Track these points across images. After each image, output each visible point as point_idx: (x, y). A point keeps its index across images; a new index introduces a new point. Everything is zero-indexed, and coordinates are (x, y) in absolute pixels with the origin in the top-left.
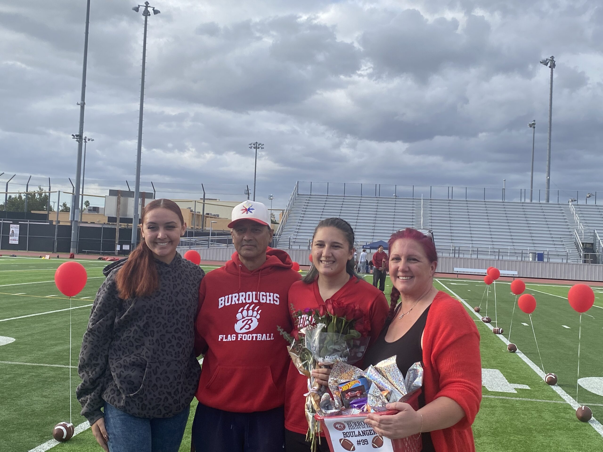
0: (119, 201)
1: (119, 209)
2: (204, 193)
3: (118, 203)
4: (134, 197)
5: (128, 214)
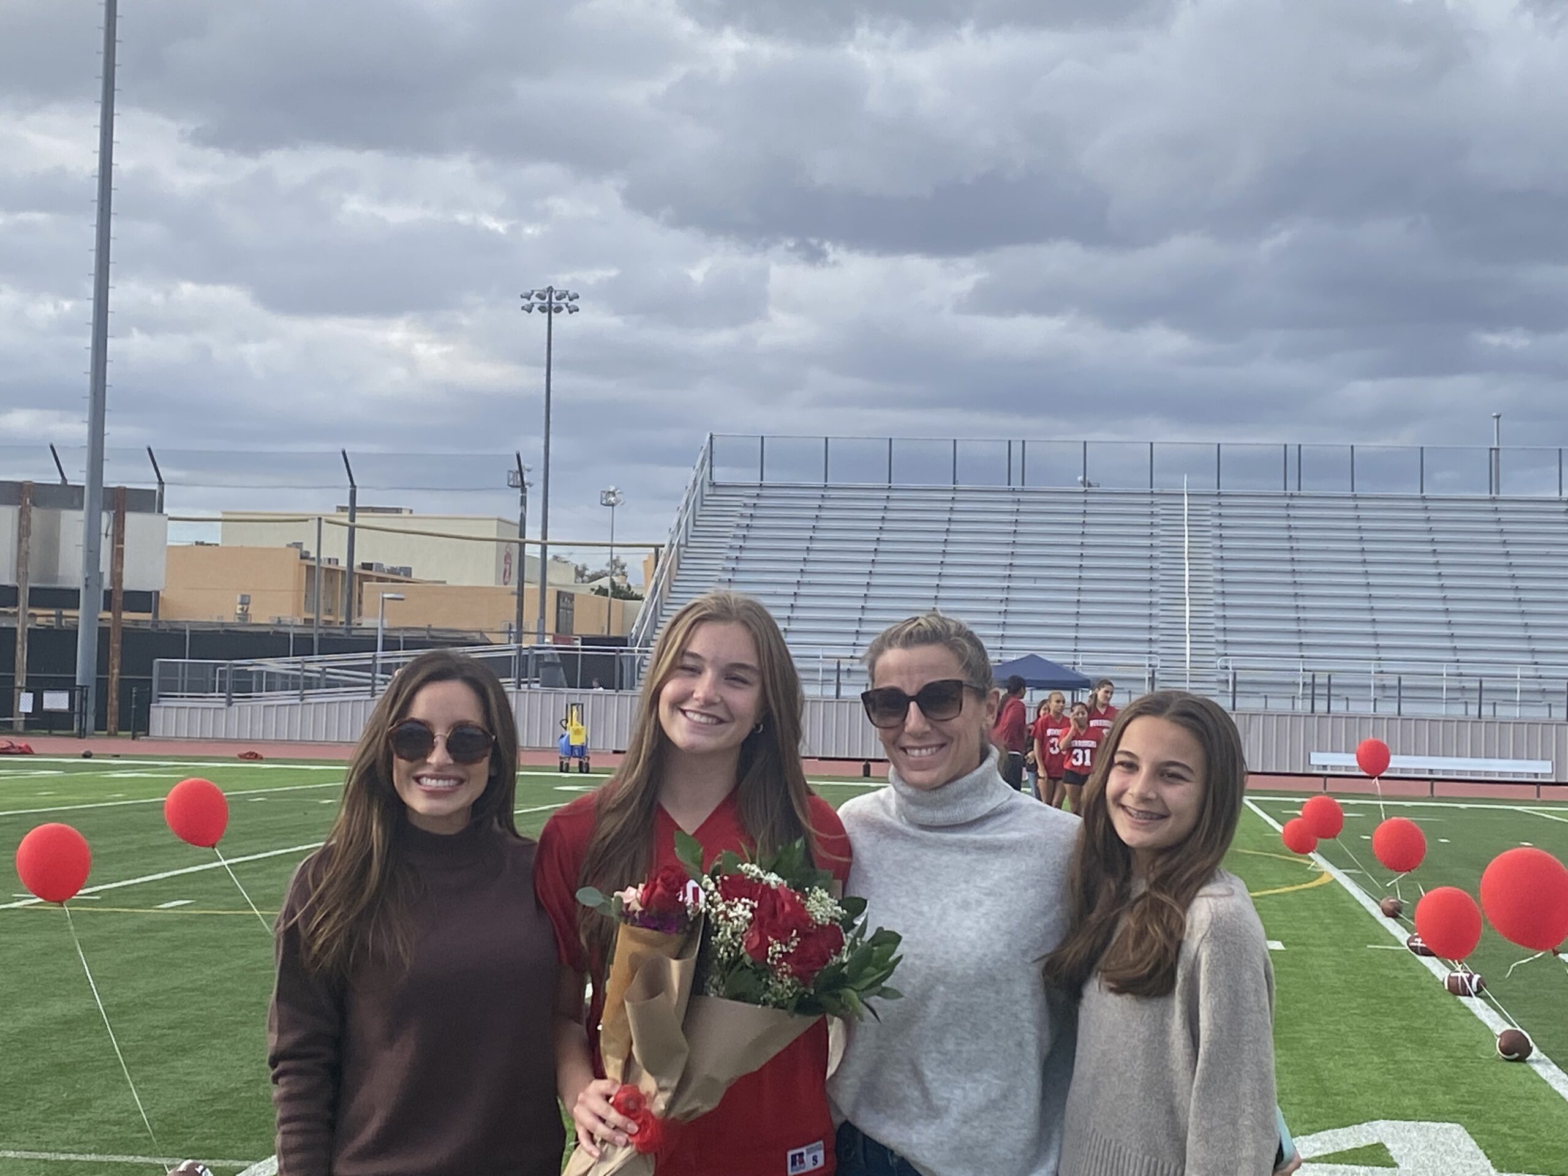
0: (24, 523)
1: (27, 553)
2: (353, 485)
3: (24, 531)
4: (81, 507)
5: (60, 574)
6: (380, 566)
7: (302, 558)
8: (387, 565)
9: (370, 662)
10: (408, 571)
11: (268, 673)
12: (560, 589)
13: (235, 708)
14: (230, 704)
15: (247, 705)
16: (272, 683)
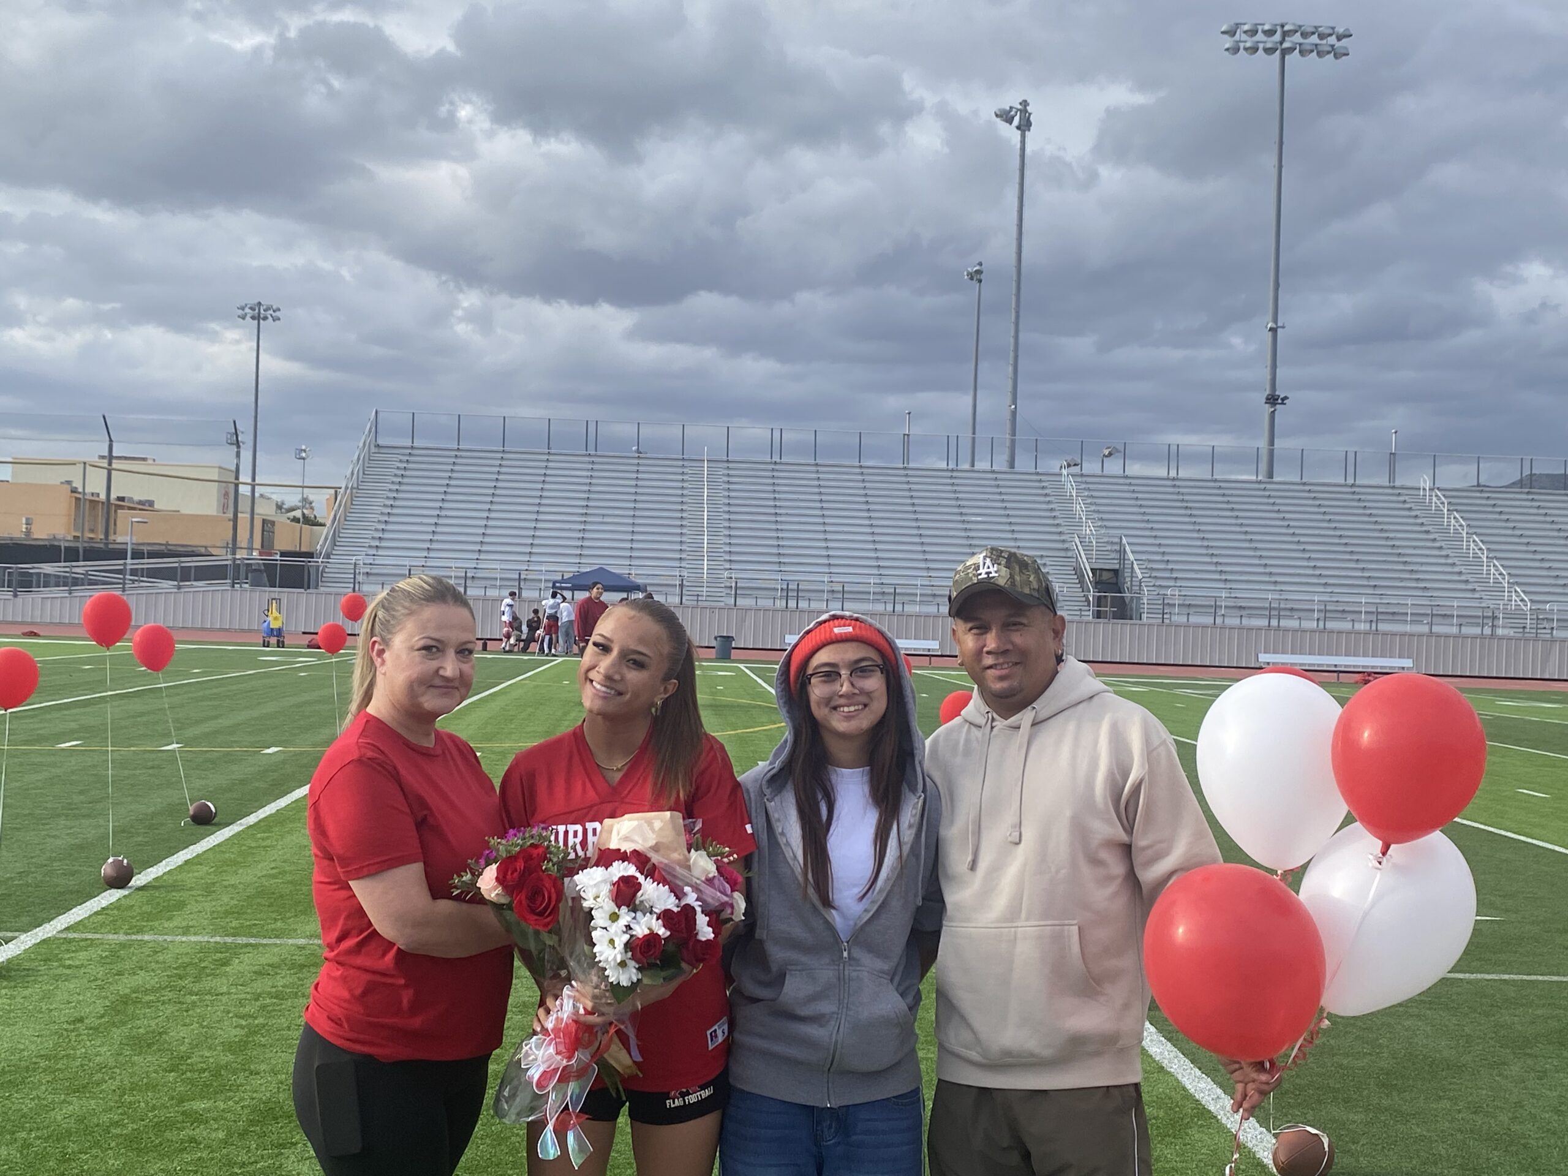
2: (111, 440)
6: (131, 500)
7: (72, 492)
8: (136, 498)
9: (122, 567)
10: (151, 503)
11: (44, 574)
12: (265, 517)
13: (19, 600)
14: (15, 596)
15: (30, 596)
16: (47, 581)
